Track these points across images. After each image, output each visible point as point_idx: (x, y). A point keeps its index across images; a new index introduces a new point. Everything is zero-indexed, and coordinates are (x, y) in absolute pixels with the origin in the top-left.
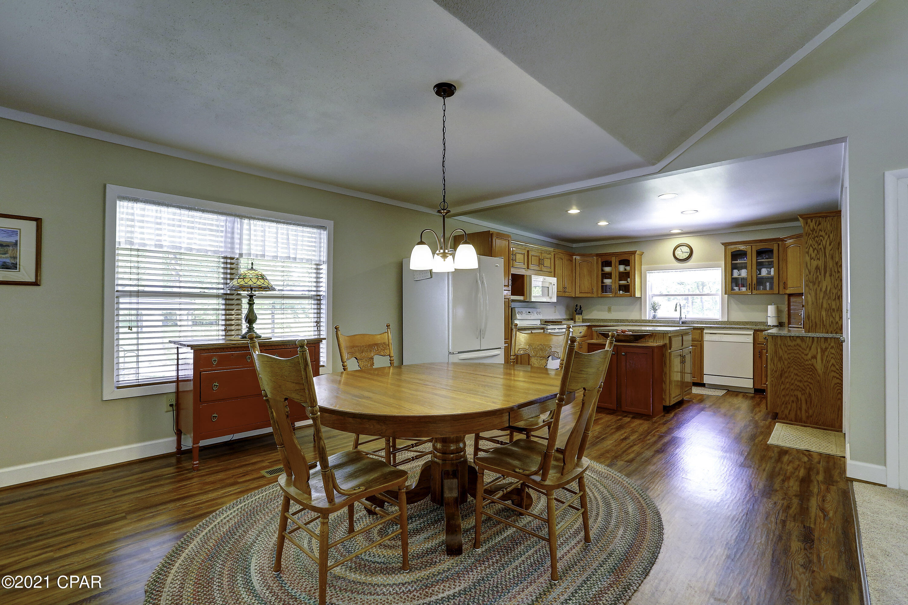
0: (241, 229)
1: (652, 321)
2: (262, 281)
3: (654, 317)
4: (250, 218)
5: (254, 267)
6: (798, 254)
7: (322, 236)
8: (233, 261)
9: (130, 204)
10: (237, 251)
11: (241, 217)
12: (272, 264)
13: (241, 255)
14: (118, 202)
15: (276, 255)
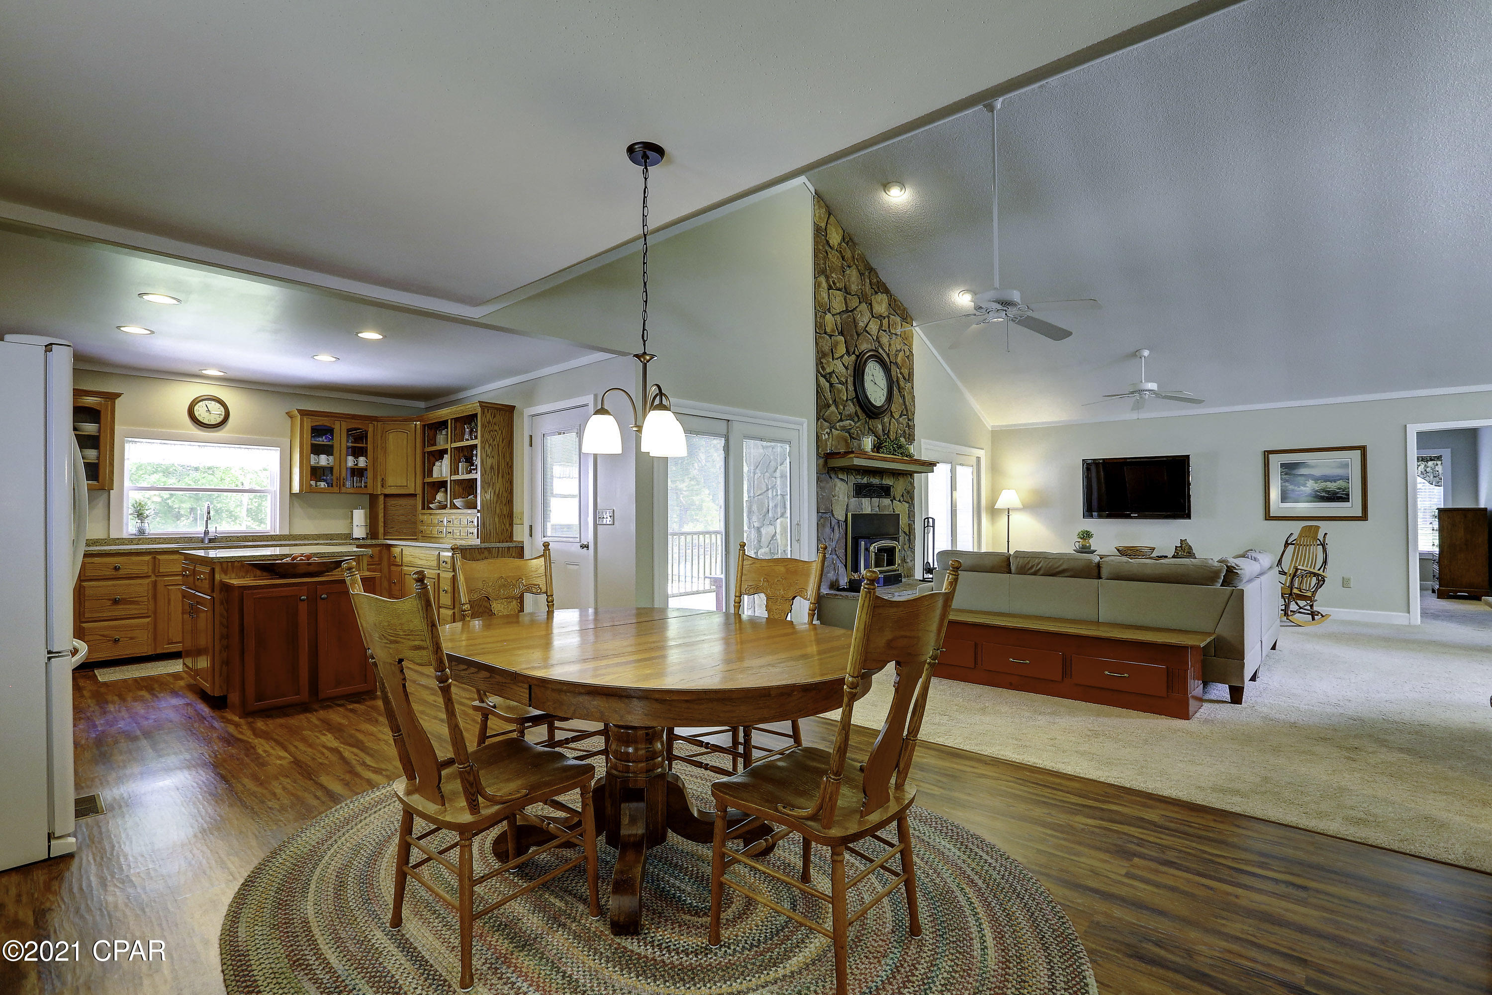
1: (140, 539)
3: (141, 531)
6: (405, 442)
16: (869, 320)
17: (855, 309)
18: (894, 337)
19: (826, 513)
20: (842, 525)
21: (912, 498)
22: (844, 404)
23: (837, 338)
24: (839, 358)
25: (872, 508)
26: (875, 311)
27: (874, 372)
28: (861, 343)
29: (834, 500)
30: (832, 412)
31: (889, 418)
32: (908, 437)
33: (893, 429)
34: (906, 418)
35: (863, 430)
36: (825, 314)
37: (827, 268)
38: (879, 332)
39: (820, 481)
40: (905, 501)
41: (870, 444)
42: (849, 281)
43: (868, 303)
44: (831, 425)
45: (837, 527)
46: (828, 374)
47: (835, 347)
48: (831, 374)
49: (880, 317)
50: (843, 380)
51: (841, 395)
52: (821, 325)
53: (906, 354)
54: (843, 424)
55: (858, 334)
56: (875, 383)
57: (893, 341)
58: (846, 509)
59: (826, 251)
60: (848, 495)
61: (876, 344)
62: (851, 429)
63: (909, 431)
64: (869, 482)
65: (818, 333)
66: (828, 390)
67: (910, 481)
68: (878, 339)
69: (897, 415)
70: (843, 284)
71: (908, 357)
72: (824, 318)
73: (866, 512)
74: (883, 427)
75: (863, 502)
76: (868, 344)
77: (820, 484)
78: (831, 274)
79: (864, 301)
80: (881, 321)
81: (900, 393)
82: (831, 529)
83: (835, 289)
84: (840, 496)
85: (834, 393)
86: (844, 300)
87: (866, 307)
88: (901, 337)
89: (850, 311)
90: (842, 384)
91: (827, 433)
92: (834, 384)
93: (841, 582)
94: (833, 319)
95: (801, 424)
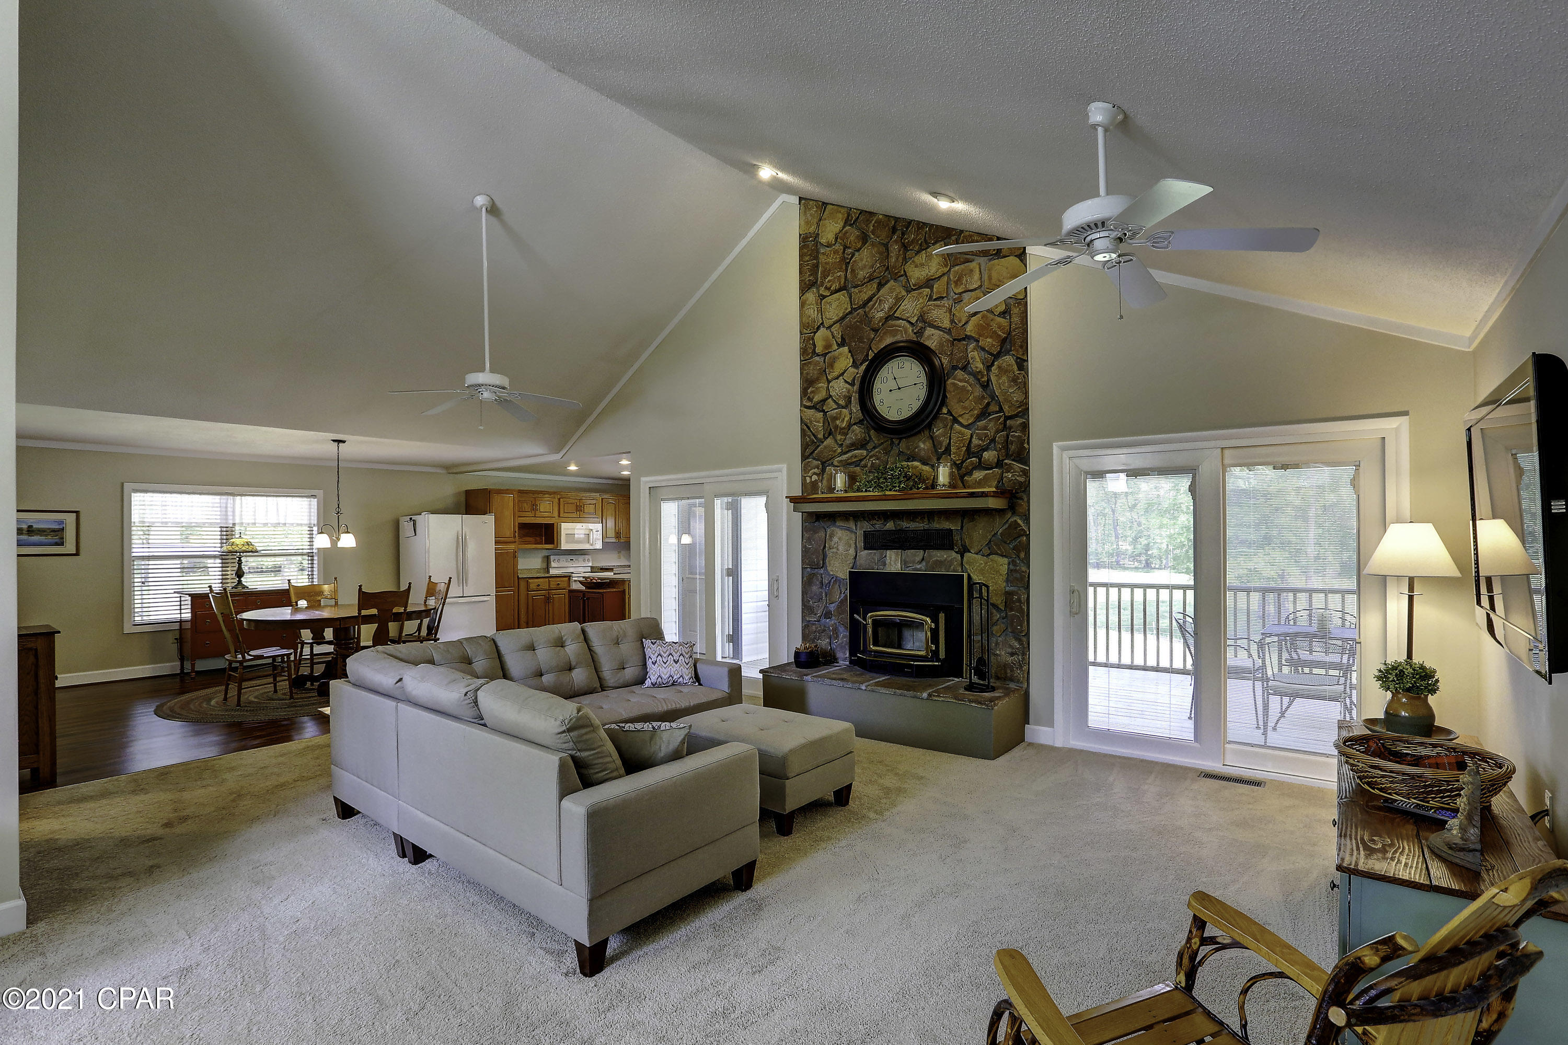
0: (234, 505)
2: (247, 547)
4: (241, 495)
5: (242, 536)
7: (312, 503)
8: (228, 529)
9: (142, 494)
10: (231, 522)
11: (234, 494)
12: (263, 529)
13: (234, 524)
14: (132, 494)
15: (277, 521)
16: (899, 300)
17: (870, 299)
18: (966, 296)
19: (815, 568)
20: (843, 583)
21: (1017, 549)
22: (845, 432)
23: (836, 353)
24: (840, 376)
25: (905, 564)
26: (913, 281)
27: (897, 372)
28: (880, 341)
29: (830, 554)
30: (825, 447)
31: (948, 427)
32: (1003, 447)
33: (956, 443)
34: (1001, 417)
35: (884, 458)
36: (815, 333)
37: (819, 276)
38: (923, 307)
39: (806, 531)
40: (997, 554)
41: (840, 480)
42: (853, 271)
43: (902, 276)
44: (823, 463)
45: (837, 586)
46: (819, 403)
47: (831, 365)
48: (824, 401)
49: (928, 283)
50: (842, 402)
51: (838, 422)
52: (806, 350)
53: (996, 311)
54: (845, 457)
55: (876, 330)
56: (899, 389)
57: (962, 303)
58: (851, 565)
59: (816, 258)
60: (856, 546)
61: (917, 327)
62: (861, 460)
63: (1008, 436)
64: (899, 528)
65: (803, 361)
66: (821, 421)
67: (1010, 521)
68: (922, 318)
69: (968, 419)
70: (843, 281)
71: (1006, 312)
72: (813, 339)
73: (888, 569)
74: (934, 445)
75: (888, 555)
76: (894, 336)
77: (806, 535)
78: (826, 278)
79: (892, 278)
80: (931, 288)
81: (979, 380)
82: (821, 588)
83: (830, 295)
84: (841, 548)
85: (829, 423)
86: (848, 299)
87: (894, 286)
88: (982, 289)
89: (859, 308)
90: (843, 407)
91: (815, 474)
92: (828, 412)
93: (839, 655)
94: (828, 333)
95: (780, 471)
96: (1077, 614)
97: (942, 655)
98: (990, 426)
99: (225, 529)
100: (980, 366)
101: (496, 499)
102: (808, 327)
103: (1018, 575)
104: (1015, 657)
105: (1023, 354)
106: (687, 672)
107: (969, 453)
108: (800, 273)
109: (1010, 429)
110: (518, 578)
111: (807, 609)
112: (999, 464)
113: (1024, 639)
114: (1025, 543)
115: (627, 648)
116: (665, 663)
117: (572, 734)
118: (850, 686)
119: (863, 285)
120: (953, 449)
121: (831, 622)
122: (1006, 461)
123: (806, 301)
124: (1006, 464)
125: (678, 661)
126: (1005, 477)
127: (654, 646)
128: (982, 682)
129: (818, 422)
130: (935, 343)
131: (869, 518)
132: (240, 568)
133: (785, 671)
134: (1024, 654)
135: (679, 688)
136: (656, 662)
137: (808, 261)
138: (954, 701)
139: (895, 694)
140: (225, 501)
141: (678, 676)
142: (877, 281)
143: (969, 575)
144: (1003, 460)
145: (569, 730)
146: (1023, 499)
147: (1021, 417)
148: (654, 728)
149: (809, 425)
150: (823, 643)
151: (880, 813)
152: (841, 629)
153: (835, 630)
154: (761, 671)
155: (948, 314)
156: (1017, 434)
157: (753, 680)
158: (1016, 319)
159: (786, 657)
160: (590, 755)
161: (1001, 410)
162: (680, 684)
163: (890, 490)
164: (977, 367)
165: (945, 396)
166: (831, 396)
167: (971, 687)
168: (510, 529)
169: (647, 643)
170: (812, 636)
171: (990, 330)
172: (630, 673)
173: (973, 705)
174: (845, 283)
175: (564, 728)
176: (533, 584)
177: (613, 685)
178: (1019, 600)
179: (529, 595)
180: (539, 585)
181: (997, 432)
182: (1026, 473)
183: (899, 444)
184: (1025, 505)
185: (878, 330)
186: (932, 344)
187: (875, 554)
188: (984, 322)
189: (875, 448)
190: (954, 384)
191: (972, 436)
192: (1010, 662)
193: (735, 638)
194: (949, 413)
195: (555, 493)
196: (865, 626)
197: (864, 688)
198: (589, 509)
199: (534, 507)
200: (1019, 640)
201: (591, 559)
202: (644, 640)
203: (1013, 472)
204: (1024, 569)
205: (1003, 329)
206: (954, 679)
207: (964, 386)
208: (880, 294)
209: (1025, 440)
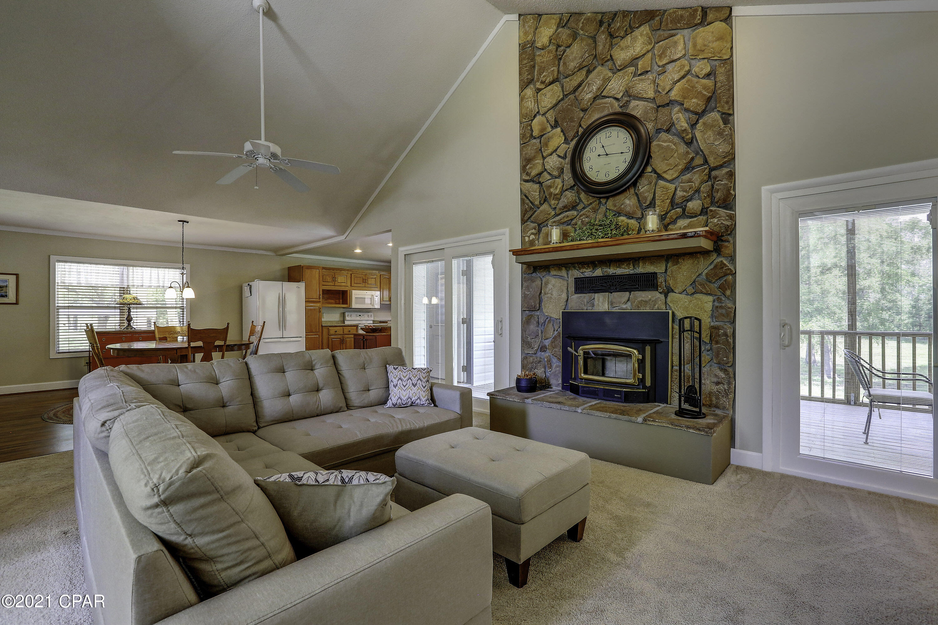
0: (128, 273)
2: (135, 301)
4: (133, 266)
5: (133, 294)
8: (124, 289)
9: (63, 264)
10: (127, 284)
11: (128, 266)
12: (149, 290)
13: (128, 286)
14: (56, 263)
15: (158, 285)
16: (607, 80)
17: (580, 85)
18: (670, 67)
19: (532, 311)
20: (557, 323)
21: (723, 288)
22: (558, 197)
23: (550, 134)
24: (553, 152)
25: (612, 304)
26: (619, 63)
27: (605, 142)
28: (589, 118)
29: (544, 298)
30: (541, 212)
31: (653, 183)
32: (708, 196)
33: (661, 196)
34: (706, 169)
35: (592, 215)
36: (532, 120)
37: (536, 74)
38: (628, 84)
39: (525, 281)
40: (702, 292)
41: (555, 234)
42: (565, 63)
43: (608, 60)
44: (539, 225)
45: (551, 325)
46: (535, 177)
47: (546, 145)
48: (540, 174)
49: (634, 61)
50: (555, 173)
51: (552, 190)
52: (525, 135)
53: (701, 74)
54: (558, 218)
55: (584, 110)
56: (607, 155)
57: (666, 74)
58: (563, 307)
59: (533, 59)
60: (568, 291)
61: (622, 101)
62: (572, 220)
63: (713, 186)
64: (606, 274)
65: (522, 144)
66: (538, 191)
67: (716, 261)
68: (627, 93)
69: (672, 174)
70: (556, 73)
71: (710, 74)
72: (531, 125)
73: (596, 309)
74: (639, 201)
75: (596, 298)
76: (602, 112)
77: (525, 284)
78: (540, 75)
79: (599, 65)
80: (636, 66)
81: (683, 138)
82: (538, 326)
83: (545, 88)
84: (555, 294)
85: (544, 192)
86: (560, 89)
87: (601, 70)
88: (686, 57)
89: (570, 94)
90: (556, 178)
91: (532, 234)
92: (543, 182)
93: (553, 381)
94: (544, 119)
95: (504, 234)
96: (788, 346)
97: (648, 383)
98: (696, 177)
99: (122, 289)
100: (685, 125)
101: (307, 273)
102: (526, 116)
103: (724, 311)
104: (721, 387)
105: (729, 109)
106: (424, 394)
107: (673, 204)
108: (520, 74)
109: (716, 179)
110: (322, 326)
111: (525, 343)
112: (704, 211)
113: (730, 370)
114: (731, 281)
115: (372, 372)
116: (405, 386)
117: (172, 509)
118: (567, 409)
119: (573, 74)
120: (658, 202)
121: (545, 355)
122: (711, 208)
123: (524, 96)
124: (711, 211)
125: (416, 384)
126: (711, 222)
127: (395, 371)
128: (694, 409)
129: (535, 192)
130: (640, 113)
131: (579, 267)
132: (129, 315)
133: (509, 394)
134: (729, 383)
135: (416, 408)
136: (397, 385)
137: (526, 64)
138: (670, 426)
139: (609, 417)
140: (122, 270)
141: (416, 398)
142: (586, 69)
143: (673, 313)
144: (708, 208)
145: (165, 503)
146: (728, 241)
147: (726, 167)
148: (343, 480)
149: (527, 195)
150: (540, 372)
151: (620, 553)
152: (554, 360)
153: (549, 361)
154: (489, 394)
155: (652, 85)
156: (723, 182)
157: (481, 401)
158: (721, 78)
159: (508, 383)
160: (213, 542)
161: (706, 161)
162: (417, 405)
163: (602, 238)
164: (682, 126)
165: (650, 157)
166: (546, 170)
167: (681, 413)
168: (316, 293)
169: (390, 368)
170: (530, 366)
171: (696, 91)
172: (374, 394)
173: (691, 431)
174: (557, 75)
175: (156, 500)
176: (332, 330)
177: (359, 405)
178: (726, 334)
179: (330, 338)
180: (336, 331)
181: (702, 182)
182: (732, 218)
183: (606, 203)
184: (731, 247)
185: (586, 110)
186: (638, 113)
187: (585, 297)
188: (689, 85)
189: (584, 208)
190: (659, 145)
191: (676, 189)
192: (715, 390)
193: (468, 368)
194: (654, 171)
195: (348, 270)
196: (577, 357)
197: (579, 411)
198: (371, 281)
199: (334, 279)
200: (725, 371)
201: (373, 315)
202: (387, 366)
203: (719, 217)
204: (730, 305)
205: (708, 89)
206: (659, 404)
207: (668, 146)
208: (588, 79)
209: (731, 187)
